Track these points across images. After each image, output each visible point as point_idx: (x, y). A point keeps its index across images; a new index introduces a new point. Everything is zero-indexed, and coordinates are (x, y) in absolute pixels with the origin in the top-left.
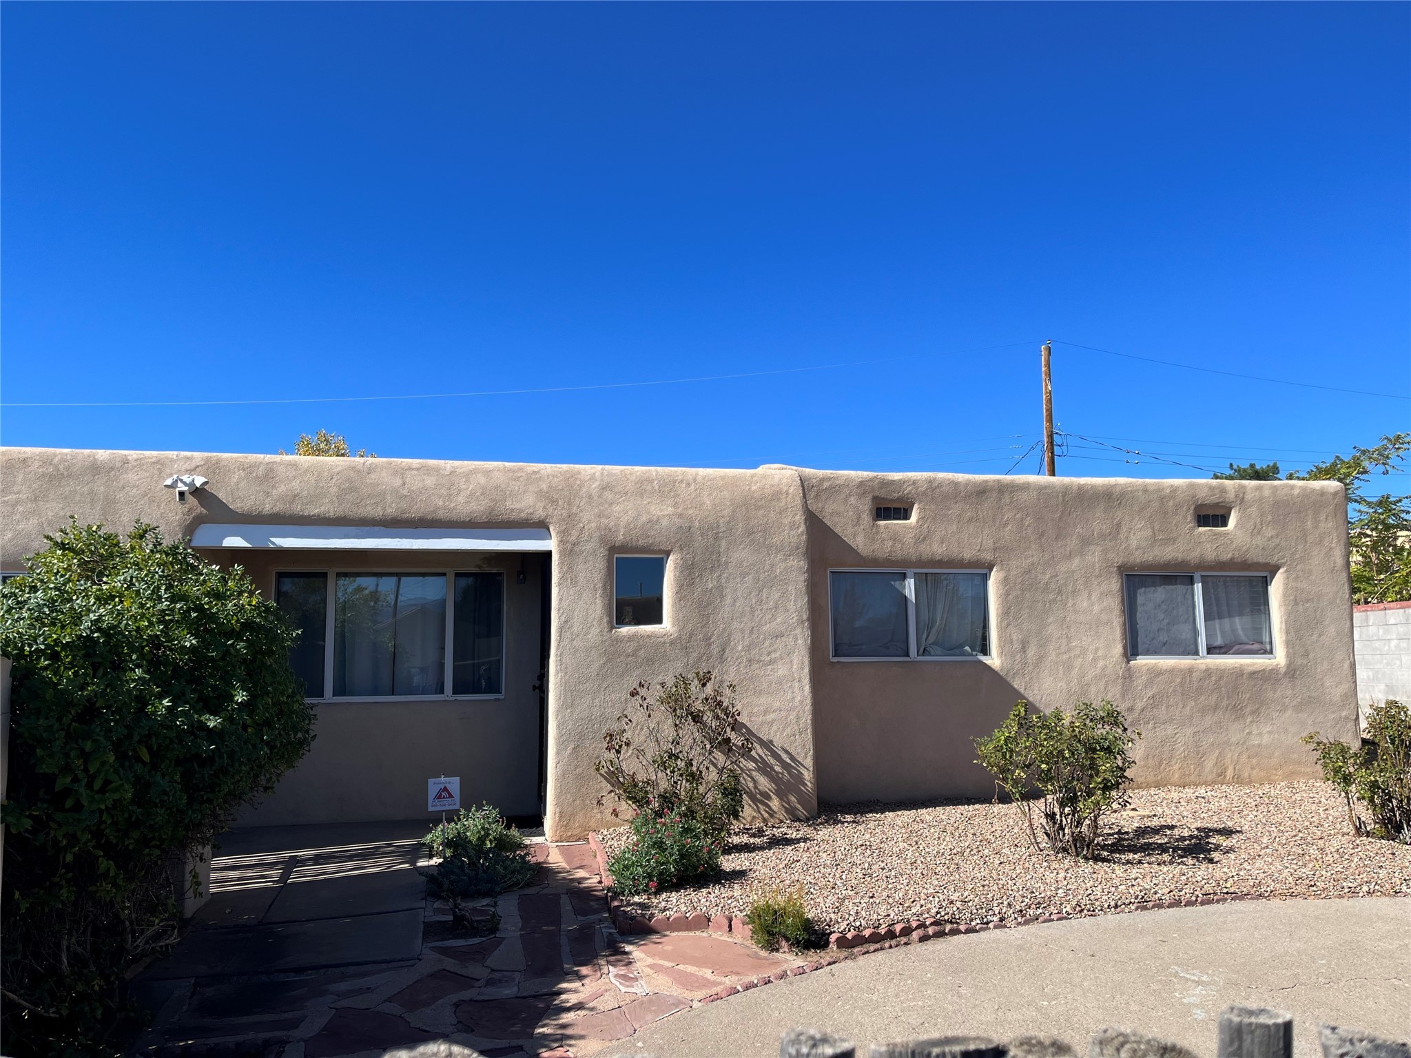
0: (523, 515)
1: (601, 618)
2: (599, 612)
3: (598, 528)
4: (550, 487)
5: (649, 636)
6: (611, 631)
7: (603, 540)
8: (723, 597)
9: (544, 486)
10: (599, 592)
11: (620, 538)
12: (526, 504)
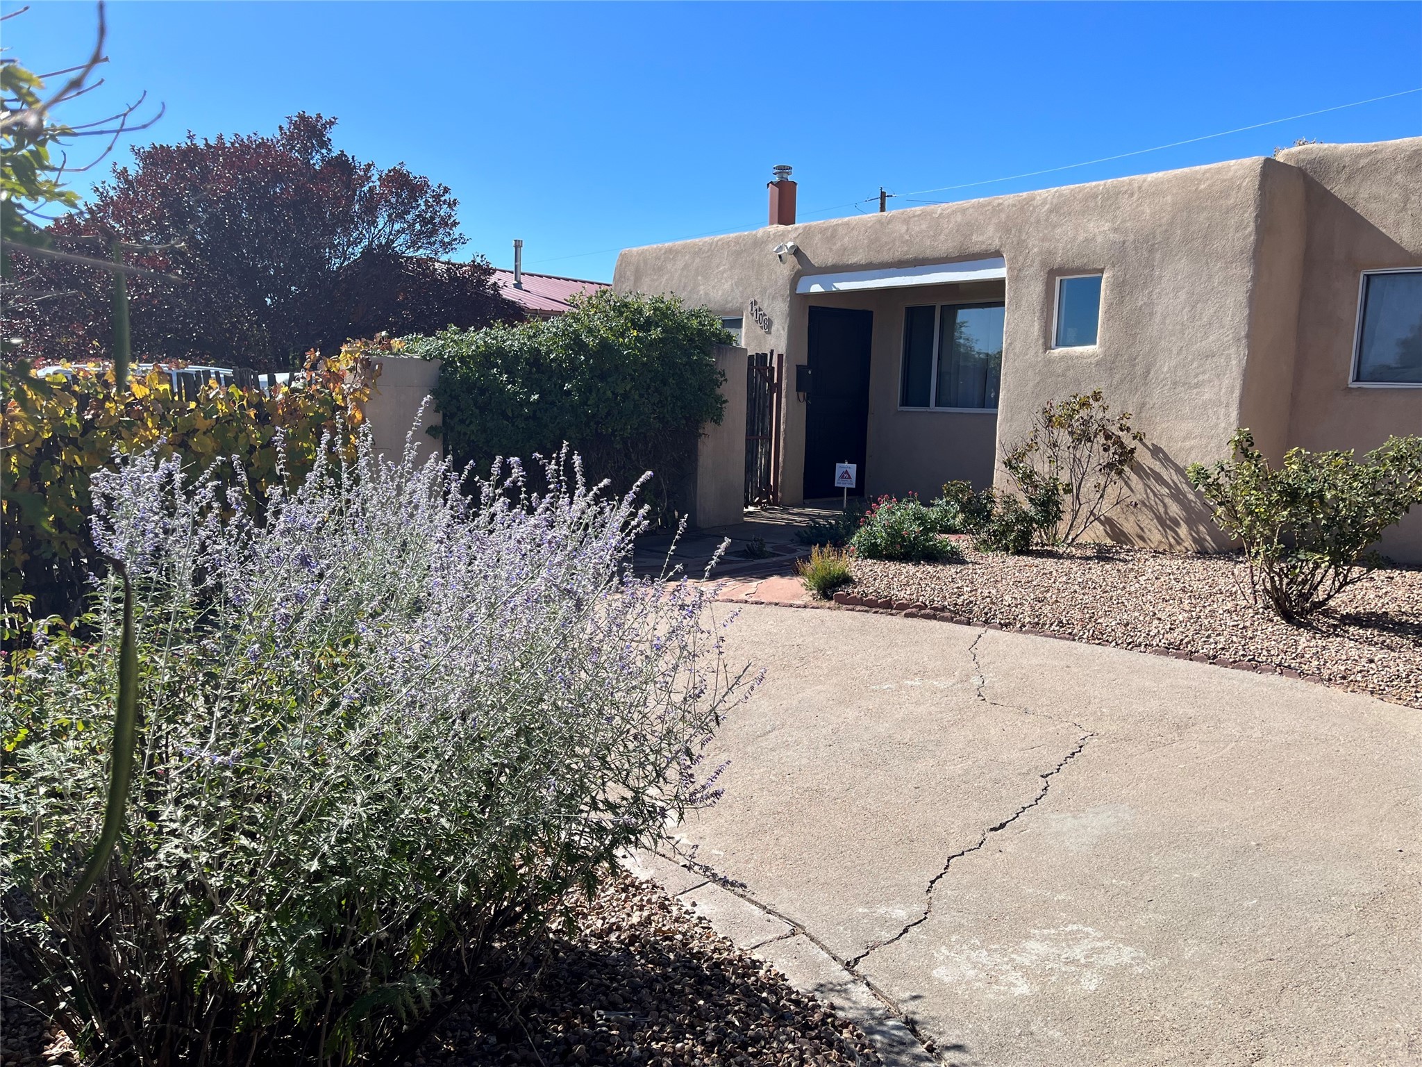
0: (984, 247)
1: (1038, 340)
2: (1036, 334)
3: (1040, 253)
4: (1008, 217)
5: (1077, 357)
6: (1045, 352)
7: (1043, 264)
8: (1152, 314)
9: (1003, 216)
10: (1037, 314)
11: (1058, 261)
12: (988, 237)
